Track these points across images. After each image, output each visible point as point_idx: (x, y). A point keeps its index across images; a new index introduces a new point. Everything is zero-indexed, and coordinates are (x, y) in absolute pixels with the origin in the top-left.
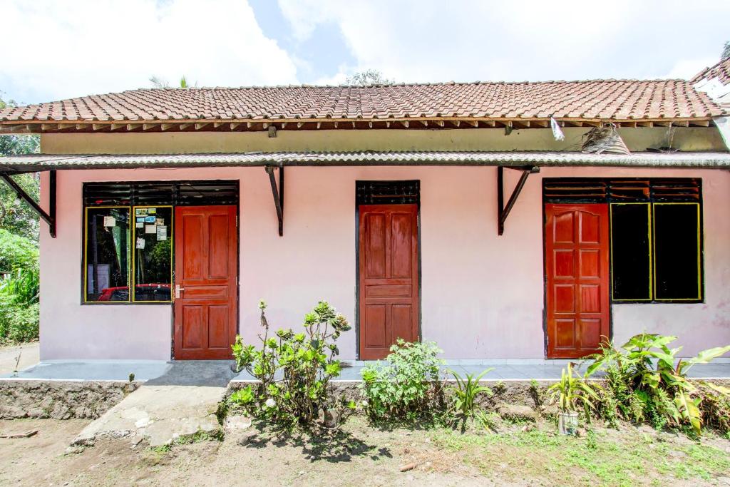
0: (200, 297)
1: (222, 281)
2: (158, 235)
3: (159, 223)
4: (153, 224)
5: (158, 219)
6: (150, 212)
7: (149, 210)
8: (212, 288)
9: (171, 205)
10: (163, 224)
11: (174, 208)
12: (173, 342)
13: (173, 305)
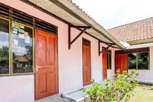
0: (46, 71)
1: (52, 64)
2: (25, 40)
3: (26, 34)
4: (23, 34)
5: (25, 32)
6: (21, 27)
7: (21, 26)
8: (49, 66)
9: (32, 27)
10: (28, 35)
11: (34, 29)
12: (35, 92)
13: (35, 74)
